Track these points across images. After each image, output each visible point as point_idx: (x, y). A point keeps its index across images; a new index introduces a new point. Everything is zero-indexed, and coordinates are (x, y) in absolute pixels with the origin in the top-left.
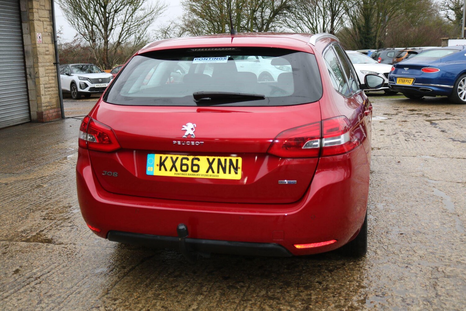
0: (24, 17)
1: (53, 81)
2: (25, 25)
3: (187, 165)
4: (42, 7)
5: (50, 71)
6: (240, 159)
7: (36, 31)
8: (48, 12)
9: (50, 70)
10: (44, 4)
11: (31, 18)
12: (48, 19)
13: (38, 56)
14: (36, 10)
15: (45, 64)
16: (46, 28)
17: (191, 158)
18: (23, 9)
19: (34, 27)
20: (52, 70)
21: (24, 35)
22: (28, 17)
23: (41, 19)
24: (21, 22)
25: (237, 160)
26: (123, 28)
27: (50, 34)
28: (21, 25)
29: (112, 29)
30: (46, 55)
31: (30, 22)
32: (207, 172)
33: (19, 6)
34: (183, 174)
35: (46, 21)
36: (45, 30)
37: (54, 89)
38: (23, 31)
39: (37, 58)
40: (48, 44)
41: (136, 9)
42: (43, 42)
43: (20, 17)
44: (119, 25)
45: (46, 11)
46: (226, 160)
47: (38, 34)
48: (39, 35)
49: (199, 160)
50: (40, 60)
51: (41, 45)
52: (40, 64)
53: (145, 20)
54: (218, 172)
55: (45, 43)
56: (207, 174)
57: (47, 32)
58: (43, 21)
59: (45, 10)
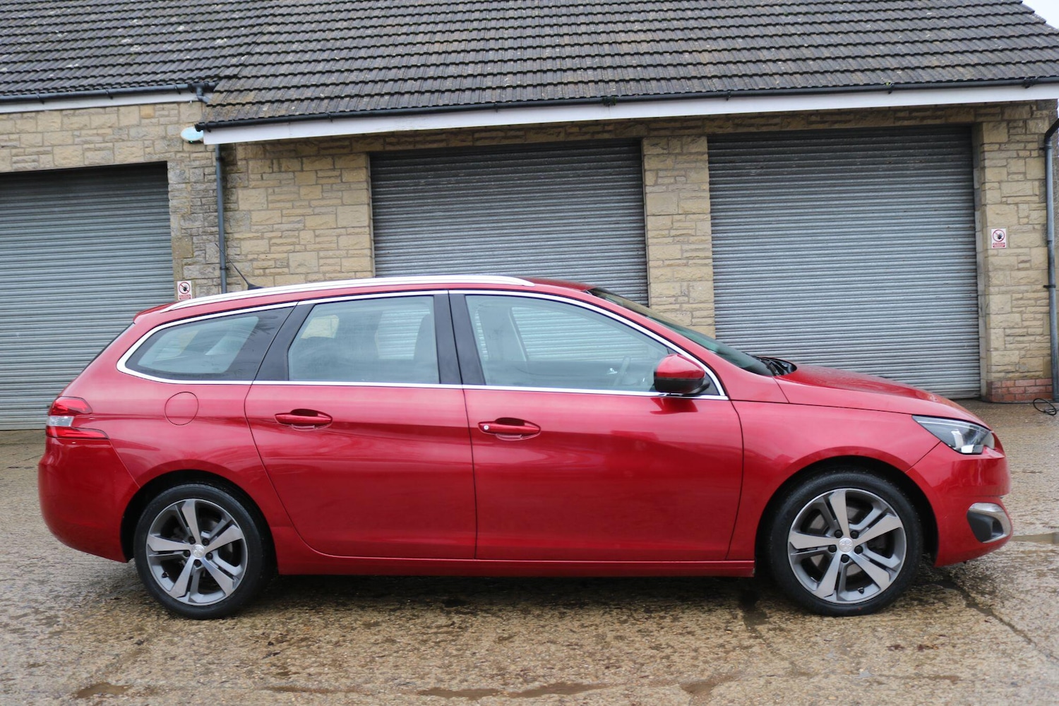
0: (976, 200)
1: (1039, 323)
2: (977, 214)
4: (1016, 177)
5: (1032, 302)
7: (989, 224)
8: (1037, 183)
9: (1030, 299)
11: (983, 200)
12: (1035, 199)
13: (991, 274)
14: (996, 185)
15: (1012, 288)
16: (1027, 217)
18: (976, 185)
19: (986, 218)
20: (1036, 299)
21: (977, 234)
22: (980, 200)
23: (1010, 200)
24: (973, 208)
27: (1038, 227)
28: (974, 215)
30: (1019, 269)
31: (983, 208)
33: (972, 180)
35: (1027, 203)
36: (1025, 220)
37: (1038, 338)
38: (976, 226)
39: (989, 277)
40: (1030, 248)
42: (1012, 245)
43: (973, 201)
45: (1029, 183)
47: (994, 230)
48: (999, 232)
50: (994, 281)
51: (1003, 251)
52: (992, 289)
55: (1019, 247)
57: (1028, 224)
58: (1016, 204)
59: (1026, 180)
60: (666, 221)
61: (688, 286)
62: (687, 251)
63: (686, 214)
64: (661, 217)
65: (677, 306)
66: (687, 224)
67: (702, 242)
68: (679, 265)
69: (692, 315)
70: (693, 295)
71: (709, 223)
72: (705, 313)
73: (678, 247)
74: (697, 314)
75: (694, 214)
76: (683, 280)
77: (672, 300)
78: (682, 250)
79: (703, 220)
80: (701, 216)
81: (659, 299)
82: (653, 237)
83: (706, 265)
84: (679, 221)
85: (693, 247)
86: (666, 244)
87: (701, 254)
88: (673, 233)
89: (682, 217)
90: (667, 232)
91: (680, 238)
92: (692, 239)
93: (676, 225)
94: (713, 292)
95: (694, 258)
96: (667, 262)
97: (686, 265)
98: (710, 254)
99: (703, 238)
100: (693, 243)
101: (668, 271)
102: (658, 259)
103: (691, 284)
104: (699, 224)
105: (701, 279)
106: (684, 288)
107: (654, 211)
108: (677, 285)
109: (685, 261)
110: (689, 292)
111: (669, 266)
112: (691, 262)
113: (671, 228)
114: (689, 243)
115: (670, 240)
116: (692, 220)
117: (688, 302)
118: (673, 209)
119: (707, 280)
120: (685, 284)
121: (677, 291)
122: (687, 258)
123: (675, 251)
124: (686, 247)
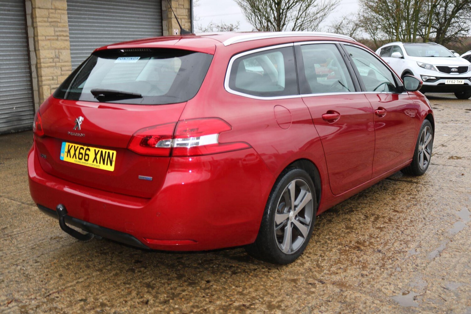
0: (164, 15)
2: (164, 23)
3: (82, 154)
4: (181, 6)
6: (115, 152)
7: (173, 27)
8: (187, 10)
10: (182, 3)
11: (169, 16)
12: (187, 17)
14: (175, 9)
16: (184, 25)
17: (85, 148)
18: (164, 8)
19: (172, 25)
21: (164, 32)
22: (167, 15)
23: (179, 17)
24: (162, 20)
25: (113, 153)
26: (295, 24)
28: (162, 22)
29: (284, 24)
31: (169, 20)
32: (93, 162)
33: (161, 6)
34: (79, 162)
35: (184, 19)
38: (163, 28)
41: (309, 5)
43: (161, 16)
44: (292, 21)
45: (185, 10)
46: (106, 152)
47: (174, 30)
48: (176, 31)
49: (89, 150)
53: (318, 15)
54: (100, 163)
56: (93, 163)
58: (181, 19)
59: (184, 8)
60: (45, 12)
61: (59, 52)
62: (57, 31)
63: (56, 9)
64: (43, 10)
65: (54, 64)
66: (56, 15)
67: (64, 26)
68: (53, 40)
69: (61, 69)
70: (61, 57)
71: (66, 16)
72: (67, 68)
73: (53, 29)
74: (64, 68)
75: (59, 9)
76: (55, 49)
77: (51, 60)
78: (54, 30)
79: (63, 14)
80: (63, 12)
81: (45, 60)
82: (39, 22)
83: (66, 40)
84: (52, 13)
85: (60, 29)
86: (46, 26)
87: (64, 34)
88: (50, 20)
89: (53, 11)
90: (46, 19)
91: (54, 24)
92: (59, 24)
93: (51, 15)
94: (70, 56)
95: (60, 36)
96: (47, 38)
97: (57, 40)
98: (68, 34)
99: (65, 24)
100: (60, 27)
101: (48, 43)
102: (43, 36)
103: (60, 51)
104: (62, 16)
105: (64, 48)
106: (57, 53)
107: (40, 6)
108: (53, 51)
109: (56, 38)
110: (59, 56)
111: (49, 40)
112: (59, 38)
113: (49, 17)
114: (57, 27)
115: (48, 24)
116: (58, 13)
117: (59, 62)
118: (49, 5)
119: (67, 49)
120: (57, 51)
121: (53, 55)
122: (58, 36)
123: (50, 31)
124: (57, 29)
